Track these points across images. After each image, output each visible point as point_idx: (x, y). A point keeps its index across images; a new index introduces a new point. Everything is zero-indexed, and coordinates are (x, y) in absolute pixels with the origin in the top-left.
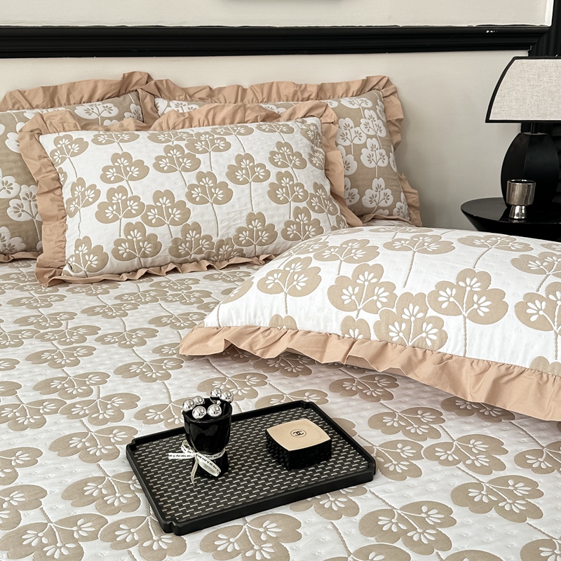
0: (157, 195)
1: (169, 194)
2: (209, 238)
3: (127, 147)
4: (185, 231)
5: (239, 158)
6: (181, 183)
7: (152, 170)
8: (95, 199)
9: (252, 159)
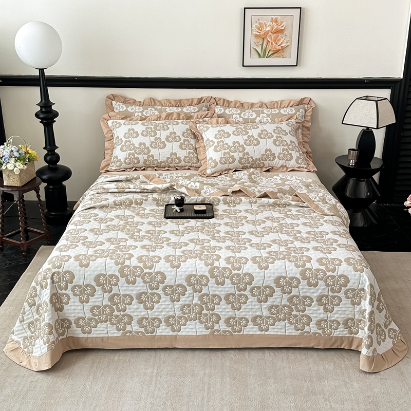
0: (234, 143)
1: (238, 142)
2: (252, 158)
3: (223, 128)
4: (244, 155)
5: (262, 131)
6: (242, 138)
7: (232, 135)
8: (213, 145)
9: (267, 131)
